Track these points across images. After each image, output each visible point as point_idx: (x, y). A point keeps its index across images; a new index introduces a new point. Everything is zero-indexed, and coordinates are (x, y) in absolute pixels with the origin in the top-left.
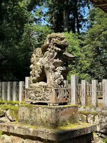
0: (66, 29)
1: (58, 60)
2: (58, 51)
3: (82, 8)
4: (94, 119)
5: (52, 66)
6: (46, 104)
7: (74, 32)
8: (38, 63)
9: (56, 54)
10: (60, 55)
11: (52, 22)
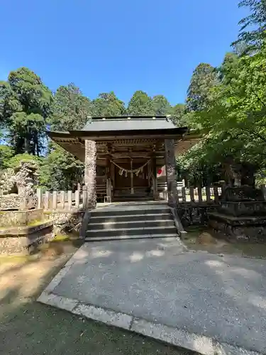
0: (26, 152)
1: (29, 178)
2: (29, 172)
3: (41, 139)
4: (54, 216)
5: (24, 182)
6: (17, 210)
7: (34, 154)
8: (10, 180)
9: (27, 174)
10: (31, 175)
11: (12, 144)
